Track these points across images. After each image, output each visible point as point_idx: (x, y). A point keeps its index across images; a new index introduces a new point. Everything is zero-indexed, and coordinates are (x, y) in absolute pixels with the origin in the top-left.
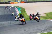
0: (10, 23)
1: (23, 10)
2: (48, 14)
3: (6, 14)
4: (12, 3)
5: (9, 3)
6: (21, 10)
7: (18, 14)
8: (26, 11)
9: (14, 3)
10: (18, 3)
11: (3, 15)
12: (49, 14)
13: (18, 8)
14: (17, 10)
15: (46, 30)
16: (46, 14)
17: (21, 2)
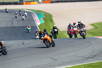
0: (23, 44)
1: (48, 17)
2: (96, 25)
3: (14, 26)
4: (26, 4)
5: (20, 4)
6: (43, 18)
7: (39, 26)
8: (54, 19)
9: (30, 4)
10: (39, 3)
11: (9, 27)
12: (98, 26)
13: (38, 13)
14: (36, 18)
15: (93, 57)
16: (93, 25)
17: (43, 2)
